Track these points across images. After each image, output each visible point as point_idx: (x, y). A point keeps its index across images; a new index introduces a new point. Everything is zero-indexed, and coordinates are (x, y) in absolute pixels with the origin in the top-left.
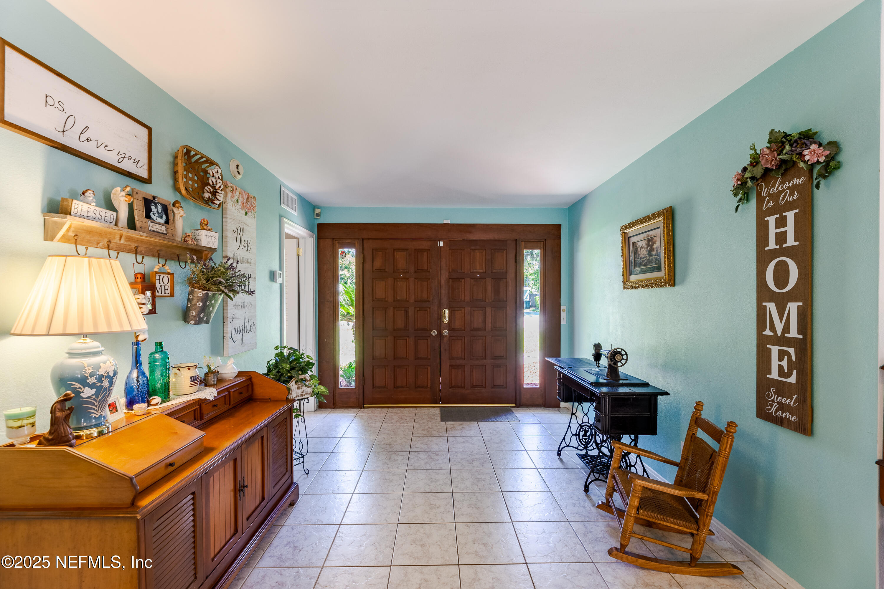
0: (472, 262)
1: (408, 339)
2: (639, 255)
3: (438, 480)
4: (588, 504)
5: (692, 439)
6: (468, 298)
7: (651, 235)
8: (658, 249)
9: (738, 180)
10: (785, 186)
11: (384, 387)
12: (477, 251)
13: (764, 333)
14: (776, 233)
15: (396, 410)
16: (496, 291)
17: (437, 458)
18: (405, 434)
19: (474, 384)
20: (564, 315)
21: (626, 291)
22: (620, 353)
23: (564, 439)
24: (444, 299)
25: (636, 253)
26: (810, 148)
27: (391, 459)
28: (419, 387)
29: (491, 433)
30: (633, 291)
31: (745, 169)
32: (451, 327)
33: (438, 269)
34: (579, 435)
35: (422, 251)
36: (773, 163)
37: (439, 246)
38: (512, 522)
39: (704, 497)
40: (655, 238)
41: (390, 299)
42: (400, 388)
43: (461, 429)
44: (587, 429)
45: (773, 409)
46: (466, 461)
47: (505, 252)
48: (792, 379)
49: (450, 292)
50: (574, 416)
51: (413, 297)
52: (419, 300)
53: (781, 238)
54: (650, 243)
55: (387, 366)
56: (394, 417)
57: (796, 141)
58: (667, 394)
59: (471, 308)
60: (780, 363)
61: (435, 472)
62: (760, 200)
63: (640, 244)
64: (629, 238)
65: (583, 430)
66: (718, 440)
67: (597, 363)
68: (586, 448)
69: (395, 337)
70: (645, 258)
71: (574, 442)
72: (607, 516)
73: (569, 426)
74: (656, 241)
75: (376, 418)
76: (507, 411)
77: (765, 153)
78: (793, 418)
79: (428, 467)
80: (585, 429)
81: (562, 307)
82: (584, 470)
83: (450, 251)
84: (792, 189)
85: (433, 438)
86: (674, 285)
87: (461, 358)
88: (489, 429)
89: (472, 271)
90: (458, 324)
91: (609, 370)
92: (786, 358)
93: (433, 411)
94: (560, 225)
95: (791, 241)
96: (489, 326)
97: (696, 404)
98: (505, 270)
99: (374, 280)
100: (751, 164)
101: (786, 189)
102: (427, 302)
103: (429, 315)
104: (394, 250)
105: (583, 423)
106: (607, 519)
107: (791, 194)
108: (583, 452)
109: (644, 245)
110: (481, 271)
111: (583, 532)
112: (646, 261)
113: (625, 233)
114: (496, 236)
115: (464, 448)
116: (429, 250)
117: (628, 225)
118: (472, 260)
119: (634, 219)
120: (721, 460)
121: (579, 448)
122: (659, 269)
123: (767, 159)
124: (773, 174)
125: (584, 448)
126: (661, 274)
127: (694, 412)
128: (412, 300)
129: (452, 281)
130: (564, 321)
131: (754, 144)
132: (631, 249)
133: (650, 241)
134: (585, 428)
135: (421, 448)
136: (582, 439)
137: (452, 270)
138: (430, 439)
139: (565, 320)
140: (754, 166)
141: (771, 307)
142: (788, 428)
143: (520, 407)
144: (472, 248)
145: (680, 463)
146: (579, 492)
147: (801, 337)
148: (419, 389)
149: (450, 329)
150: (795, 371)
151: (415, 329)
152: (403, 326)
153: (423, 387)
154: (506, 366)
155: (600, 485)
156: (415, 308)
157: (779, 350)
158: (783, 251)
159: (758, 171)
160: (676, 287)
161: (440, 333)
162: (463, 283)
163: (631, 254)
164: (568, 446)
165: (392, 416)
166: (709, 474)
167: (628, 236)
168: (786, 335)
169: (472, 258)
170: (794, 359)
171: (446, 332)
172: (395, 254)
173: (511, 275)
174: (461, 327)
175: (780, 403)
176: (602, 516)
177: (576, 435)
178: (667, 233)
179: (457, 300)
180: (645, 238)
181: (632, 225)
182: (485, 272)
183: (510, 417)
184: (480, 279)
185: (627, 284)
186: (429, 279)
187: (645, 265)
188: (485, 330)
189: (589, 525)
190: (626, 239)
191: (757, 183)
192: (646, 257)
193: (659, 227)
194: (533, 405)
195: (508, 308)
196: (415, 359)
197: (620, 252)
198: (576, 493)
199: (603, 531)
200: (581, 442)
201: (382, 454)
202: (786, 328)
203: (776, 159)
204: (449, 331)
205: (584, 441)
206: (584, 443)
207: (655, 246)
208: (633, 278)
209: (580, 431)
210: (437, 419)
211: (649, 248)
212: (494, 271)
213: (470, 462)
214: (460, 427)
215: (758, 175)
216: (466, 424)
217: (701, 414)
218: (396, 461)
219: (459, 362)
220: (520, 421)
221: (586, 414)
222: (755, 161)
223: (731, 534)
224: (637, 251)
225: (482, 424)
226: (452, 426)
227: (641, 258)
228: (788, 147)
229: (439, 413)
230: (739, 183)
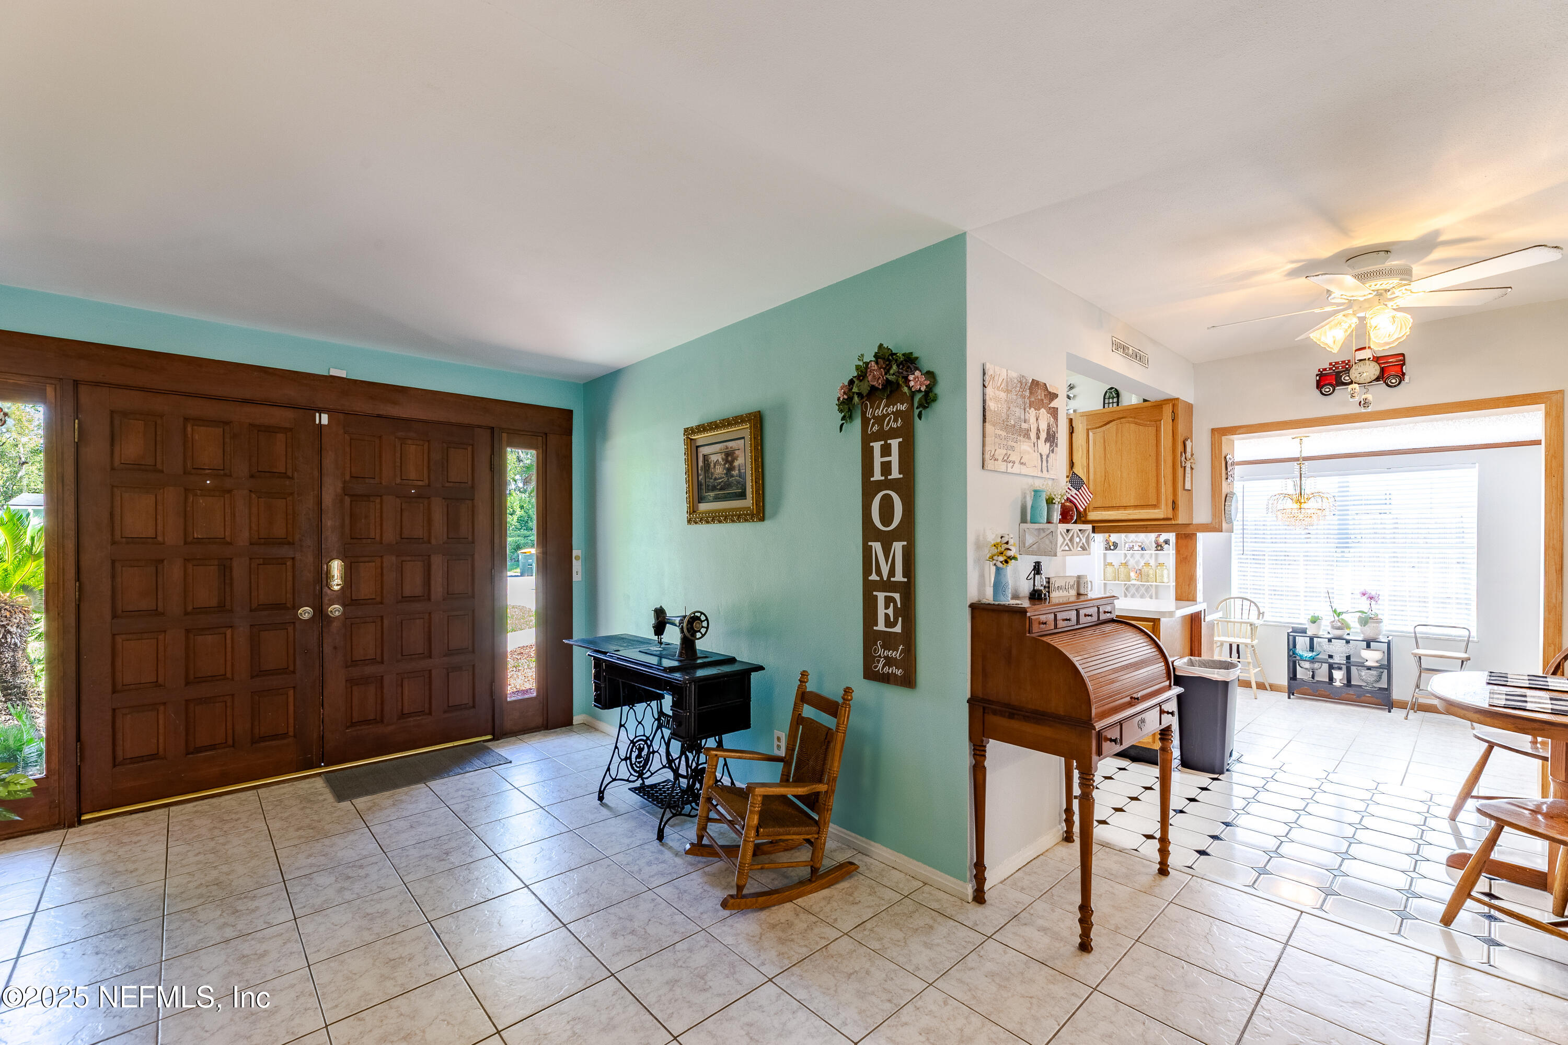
0: (398, 464)
1: (229, 632)
2: (712, 474)
3: (386, 912)
4: (668, 855)
5: (798, 719)
6: (390, 536)
7: (731, 448)
8: (741, 468)
9: (844, 393)
10: (891, 409)
11: (154, 756)
12: (410, 442)
13: (870, 578)
14: (881, 462)
15: (195, 807)
16: (452, 524)
17: (362, 872)
18: (250, 851)
19: (406, 711)
20: (577, 566)
21: (694, 526)
22: (698, 618)
23: (608, 769)
24: (331, 538)
25: (707, 471)
26: (914, 374)
27: (237, 911)
28: (263, 739)
29: (463, 796)
30: (703, 528)
31: (851, 382)
32: (347, 597)
33: (316, 473)
34: (630, 758)
35: (270, 430)
36: (880, 381)
37: (317, 422)
38: (565, 925)
39: (822, 788)
40: (737, 452)
41: (172, 536)
42: (206, 751)
43: (394, 805)
44: (642, 746)
45: (880, 665)
46: (433, 858)
47: (470, 448)
48: (898, 629)
49: (347, 521)
50: (622, 728)
51: (247, 534)
52: (263, 540)
53: (886, 468)
54: (730, 459)
55: (165, 704)
56: (197, 822)
57: (901, 363)
58: (761, 668)
59: (397, 556)
60: (887, 611)
61: (372, 900)
62: (865, 422)
63: (714, 458)
64: (697, 447)
65: (636, 748)
66: (834, 714)
67: (658, 638)
68: (640, 775)
69: (188, 631)
70: (721, 478)
71: (624, 772)
72: (699, 862)
73: (616, 747)
74: (738, 457)
75: (139, 838)
76: (479, 751)
77: (874, 368)
78: (899, 672)
79: (348, 895)
80: (640, 746)
81: (575, 553)
82: (644, 810)
83: (347, 437)
84: (897, 414)
85: (333, 838)
86: (762, 519)
87: (373, 661)
88: (457, 790)
89: (398, 481)
90: (366, 589)
91: (684, 646)
92: (892, 604)
93: (307, 786)
94: (571, 412)
95: (895, 474)
96: (438, 589)
97: (801, 674)
98: (470, 483)
99: (115, 489)
100: (858, 377)
101: (891, 414)
102: (286, 546)
103: (290, 574)
104: (186, 419)
105: (636, 737)
106: (700, 866)
107: (896, 421)
108: (638, 784)
109: (720, 460)
110: (420, 483)
111: (677, 896)
112: (722, 484)
113: (691, 439)
114: (454, 418)
115: (417, 838)
116: (291, 430)
117: (696, 428)
118: (398, 460)
119: (706, 420)
120: (840, 735)
121: (632, 778)
122: (742, 495)
123: (874, 376)
124: (878, 393)
125: (638, 777)
126: (748, 502)
127: (799, 685)
128: (243, 538)
129: (351, 501)
130: (578, 576)
131: (862, 355)
132: (701, 464)
133: (729, 456)
134: (639, 744)
135: (311, 866)
136: (635, 764)
137: (351, 477)
138: (327, 842)
139: (580, 573)
140: (861, 381)
141: (877, 546)
142: (895, 685)
143: (502, 738)
144: (400, 434)
145: (785, 757)
146: (651, 843)
147: (906, 580)
148: (263, 744)
149: (347, 603)
150: (900, 618)
151: (251, 607)
152: (214, 602)
153: (275, 737)
154: (474, 666)
155: (675, 824)
156: (251, 559)
157: (886, 597)
158: (887, 484)
159: (865, 389)
160: (766, 522)
161: (320, 612)
162: (378, 506)
163: (700, 471)
164: (614, 780)
165: (190, 821)
166: (825, 759)
167: (695, 443)
168: (892, 579)
169: (398, 455)
170: (899, 606)
171: (336, 610)
172: (189, 429)
173: (482, 494)
174: (374, 597)
175: (886, 658)
176: (691, 864)
177: (626, 759)
178: (754, 446)
179: (364, 541)
180: (721, 450)
181: (702, 428)
182: (429, 486)
183: (489, 759)
184: (415, 497)
185: (694, 517)
186: (292, 494)
187: (721, 489)
188: (429, 599)
189: (680, 883)
190: (692, 448)
191: (862, 401)
192: (723, 478)
193: (743, 438)
194: (524, 731)
195: (476, 556)
196: (252, 677)
197: (683, 467)
198: (646, 847)
199: (701, 883)
200: (633, 768)
201: (203, 909)
202: (892, 572)
203: (883, 377)
204: (344, 605)
205: (638, 765)
206: (638, 769)
207: (736, 463)
208: (703, 507)
209: (632, 751)
210: (325, 800)
211: (727, 466)
212: (447, 484)
213: (442, 858)
214: (390, 802)
215: (865, 393)
216: (402, 793)
217: (806, 687)
218: (253, 911)
219: (369, 670)
220: (511, 762)
221: (640, 723)
222: (862, 373)
223: (837, 830)
224: (709, 468)
225: (436, 785)
226: (369, 804)
227: (716, 479)
228: (895, 367)
229: (324, 785)
230: (846, 397)
